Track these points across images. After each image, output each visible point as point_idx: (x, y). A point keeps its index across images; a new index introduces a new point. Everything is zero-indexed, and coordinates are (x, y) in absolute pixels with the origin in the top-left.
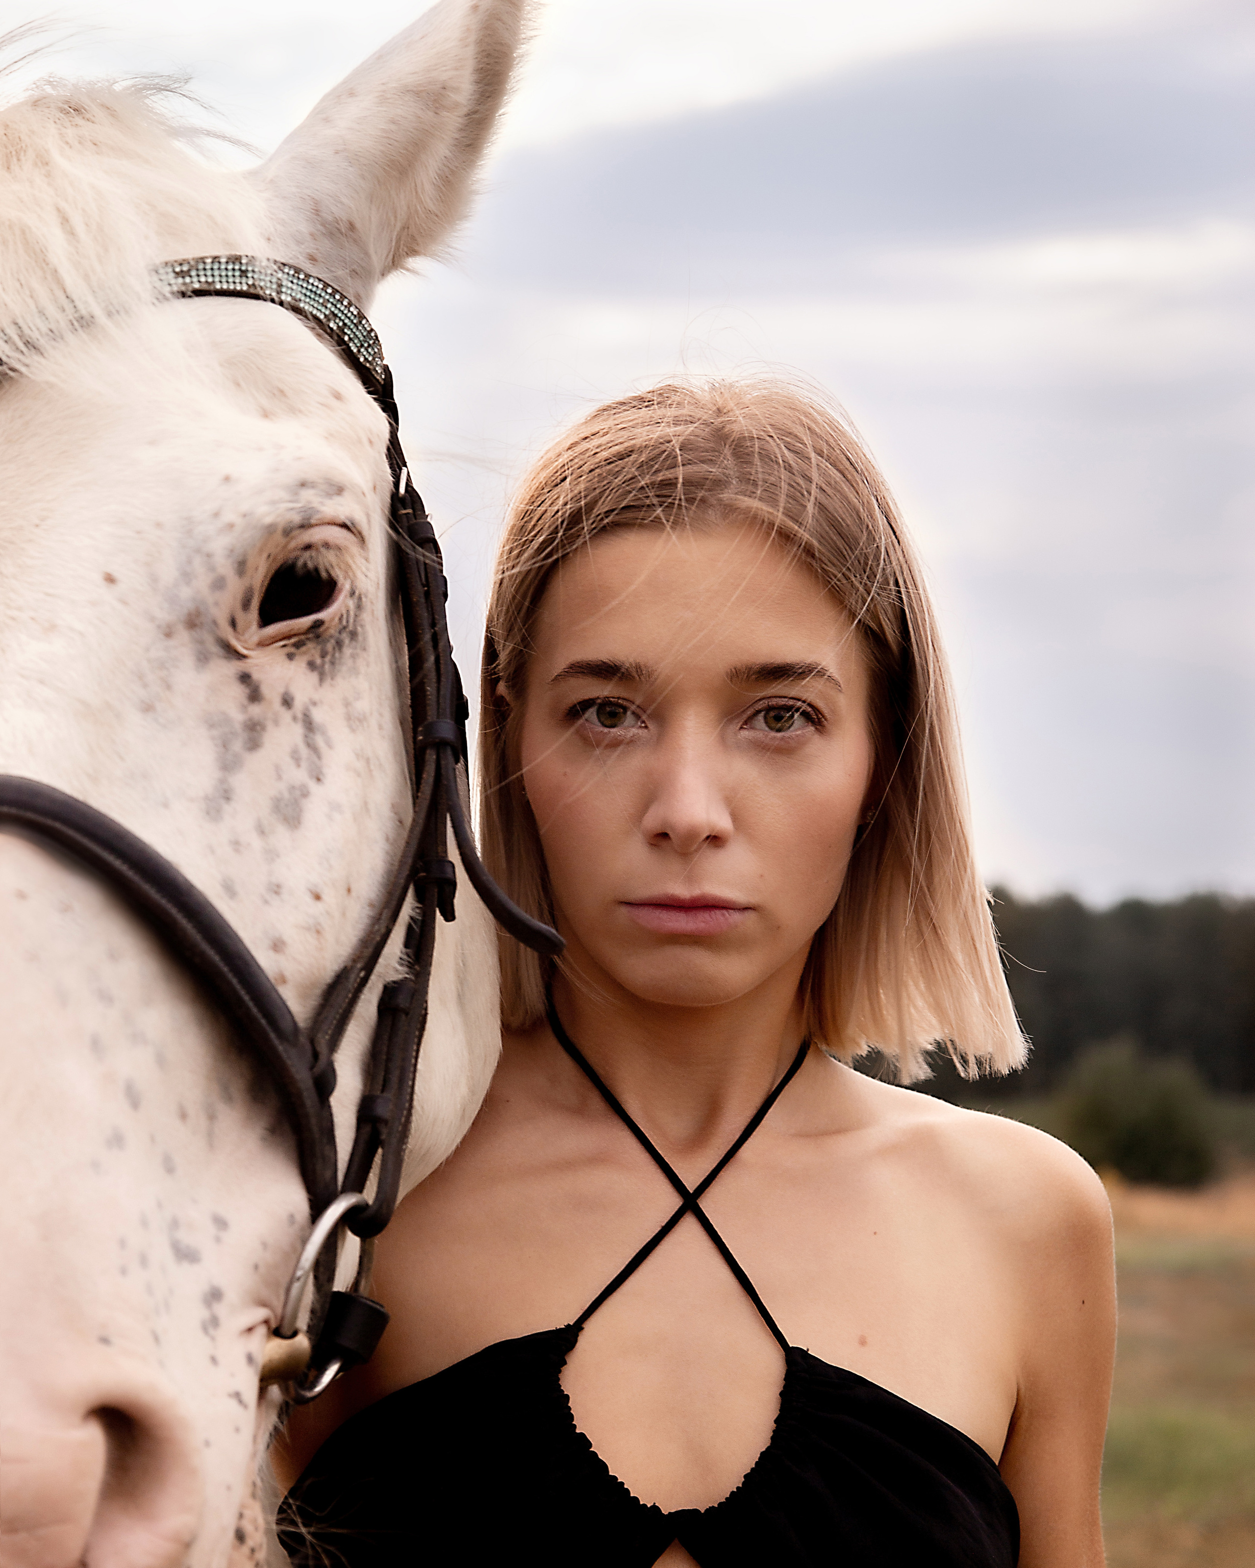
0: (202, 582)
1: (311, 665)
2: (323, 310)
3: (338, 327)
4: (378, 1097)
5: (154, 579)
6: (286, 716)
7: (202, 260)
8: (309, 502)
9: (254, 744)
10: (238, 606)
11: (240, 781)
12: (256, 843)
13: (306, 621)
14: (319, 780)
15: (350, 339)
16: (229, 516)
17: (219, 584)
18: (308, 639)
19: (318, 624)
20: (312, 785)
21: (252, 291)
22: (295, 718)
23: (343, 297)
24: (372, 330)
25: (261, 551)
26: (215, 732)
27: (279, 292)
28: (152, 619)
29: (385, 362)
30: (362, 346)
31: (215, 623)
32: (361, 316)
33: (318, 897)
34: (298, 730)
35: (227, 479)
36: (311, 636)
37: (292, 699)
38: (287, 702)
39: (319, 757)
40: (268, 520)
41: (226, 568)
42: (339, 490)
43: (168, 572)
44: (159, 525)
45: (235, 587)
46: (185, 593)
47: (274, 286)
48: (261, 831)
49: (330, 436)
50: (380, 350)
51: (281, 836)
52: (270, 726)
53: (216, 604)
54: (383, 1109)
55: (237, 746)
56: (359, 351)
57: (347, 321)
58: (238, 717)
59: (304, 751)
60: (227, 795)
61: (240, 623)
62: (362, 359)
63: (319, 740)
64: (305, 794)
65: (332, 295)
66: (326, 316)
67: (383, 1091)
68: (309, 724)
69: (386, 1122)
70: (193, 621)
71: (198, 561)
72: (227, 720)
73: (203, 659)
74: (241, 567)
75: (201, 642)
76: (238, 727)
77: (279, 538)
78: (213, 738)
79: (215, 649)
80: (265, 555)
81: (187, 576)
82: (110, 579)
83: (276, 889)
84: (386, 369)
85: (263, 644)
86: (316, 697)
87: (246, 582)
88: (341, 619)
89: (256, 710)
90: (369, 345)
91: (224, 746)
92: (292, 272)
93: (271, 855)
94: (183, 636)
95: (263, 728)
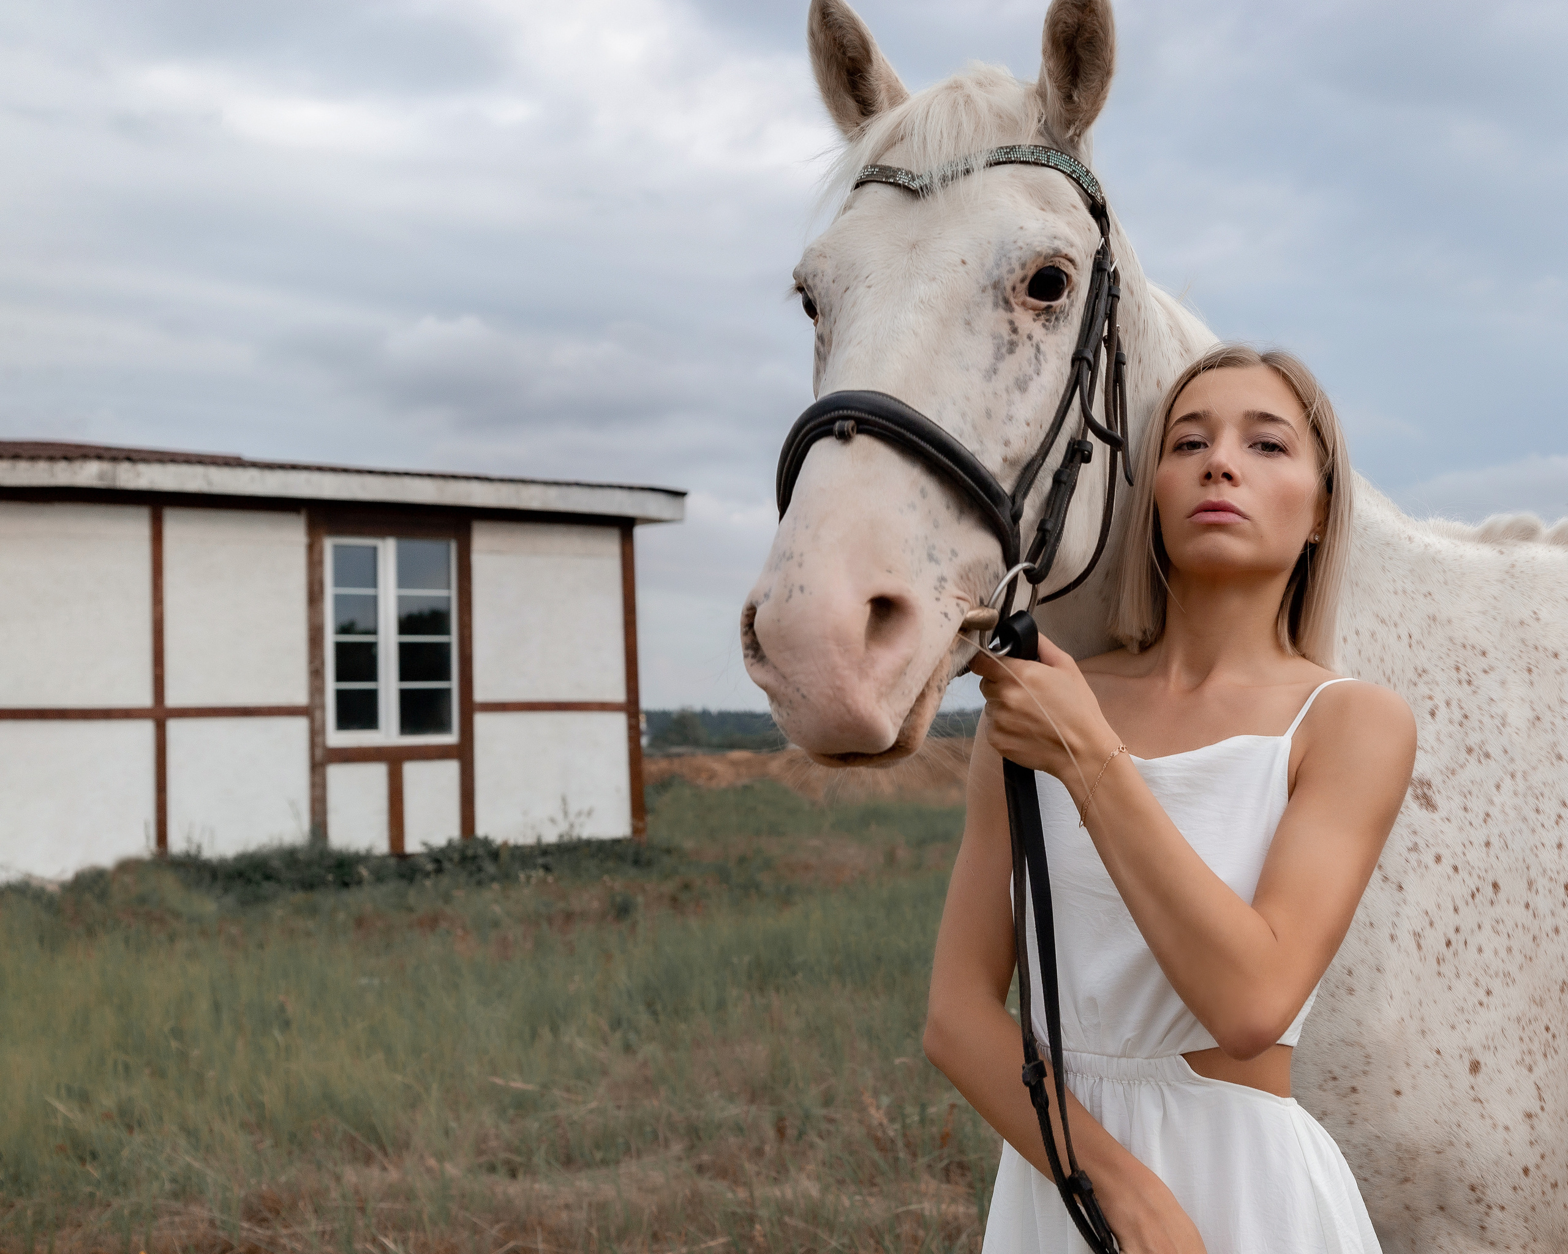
0: (1004, 269)
1: (1044, 326)
2: (1069, 169)
3: (1077, 177)
4: (1048, 520)
5: (983, 265)
6: (1028, 343)
7: (1014, 147)
8: (1058, 245)
9: (1011, 351)
10: (1019, 280)
11: (1003, 366)
12: (1005, 396)
13: (1044, 304)
14: (1038, 374)
15: (1083, 182)
16: (1020, 244)
17: (1011, 271)
18: (1043, 313)
19: (1050, 307)
20: (1035, 376)
21: (1036, 161)
22: (1032, 345)
23: (1079, 163)
24: (1094, 178)
25: (1033, 262)
26: (995, 341)
27: (1049, 162)
28: (979, 283)
29: (1103, 195)
30: (1089, 185)
31: (1005, 288)
32: (1088, 172)
33: (1028, 424)
34: (1033, 351)
35: (1021, 228)
36: (1044, 312)
37: (1032, 337)
38: (1030, 337)
39: (1040, 365)
40: (1038, 249)
41: (1016, 265)
42: (1072, 246)
43: (990, 262)
44: (989, 243)
45: (1019, 273)
46: (996, 273)
47: (1046, 159)
48: (1007, 391)
49: (1069, 224)
50: (1099, 188)
51: (1017, 395)
52: (1020, 345)
53: (1008, 279)
54: (1049, 526)
55: (1004, 350)
56: (1088, 188)
57: (1081, 174)
58: (1007, 338)
59: (1034, 361)
60: (995, 371)
61: (1017, 290)
62: (1089, 192)
63: (1041, 358)
64: (1031, 379)
65: (1074, 162)
66: (1070, 172)
67: (1050, 517)
68: (1038, 349)
69: (1049, 531)
70: (996, 285)
71: (1004, 260)
72: (1001, 337)
73: (996, 305)
74: (1023, 266)
75: (996, 297)
76: (1006, 342)
77: (1042, 259)
78: (994, 344)
79: (1001, 303)
80: (1035, 265)
81: (998, 265)
82: (964, 262)
83: (1010, 418)
84: (1103, 198)
85: (1024, 304)
86: (1043, 340)
87: (1025, 272)
88: (1061, 308)
89: (1014, 337)
90: (1093, 185)
91: (998, 349)
92: (1054, 152)
93: (1010, 403)
94: (990, 291)
95: (1017, 345)
